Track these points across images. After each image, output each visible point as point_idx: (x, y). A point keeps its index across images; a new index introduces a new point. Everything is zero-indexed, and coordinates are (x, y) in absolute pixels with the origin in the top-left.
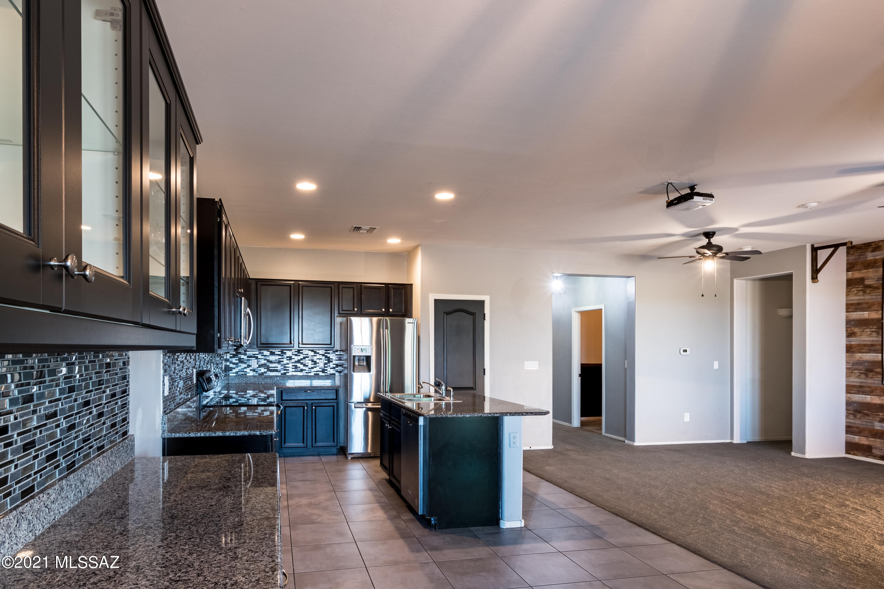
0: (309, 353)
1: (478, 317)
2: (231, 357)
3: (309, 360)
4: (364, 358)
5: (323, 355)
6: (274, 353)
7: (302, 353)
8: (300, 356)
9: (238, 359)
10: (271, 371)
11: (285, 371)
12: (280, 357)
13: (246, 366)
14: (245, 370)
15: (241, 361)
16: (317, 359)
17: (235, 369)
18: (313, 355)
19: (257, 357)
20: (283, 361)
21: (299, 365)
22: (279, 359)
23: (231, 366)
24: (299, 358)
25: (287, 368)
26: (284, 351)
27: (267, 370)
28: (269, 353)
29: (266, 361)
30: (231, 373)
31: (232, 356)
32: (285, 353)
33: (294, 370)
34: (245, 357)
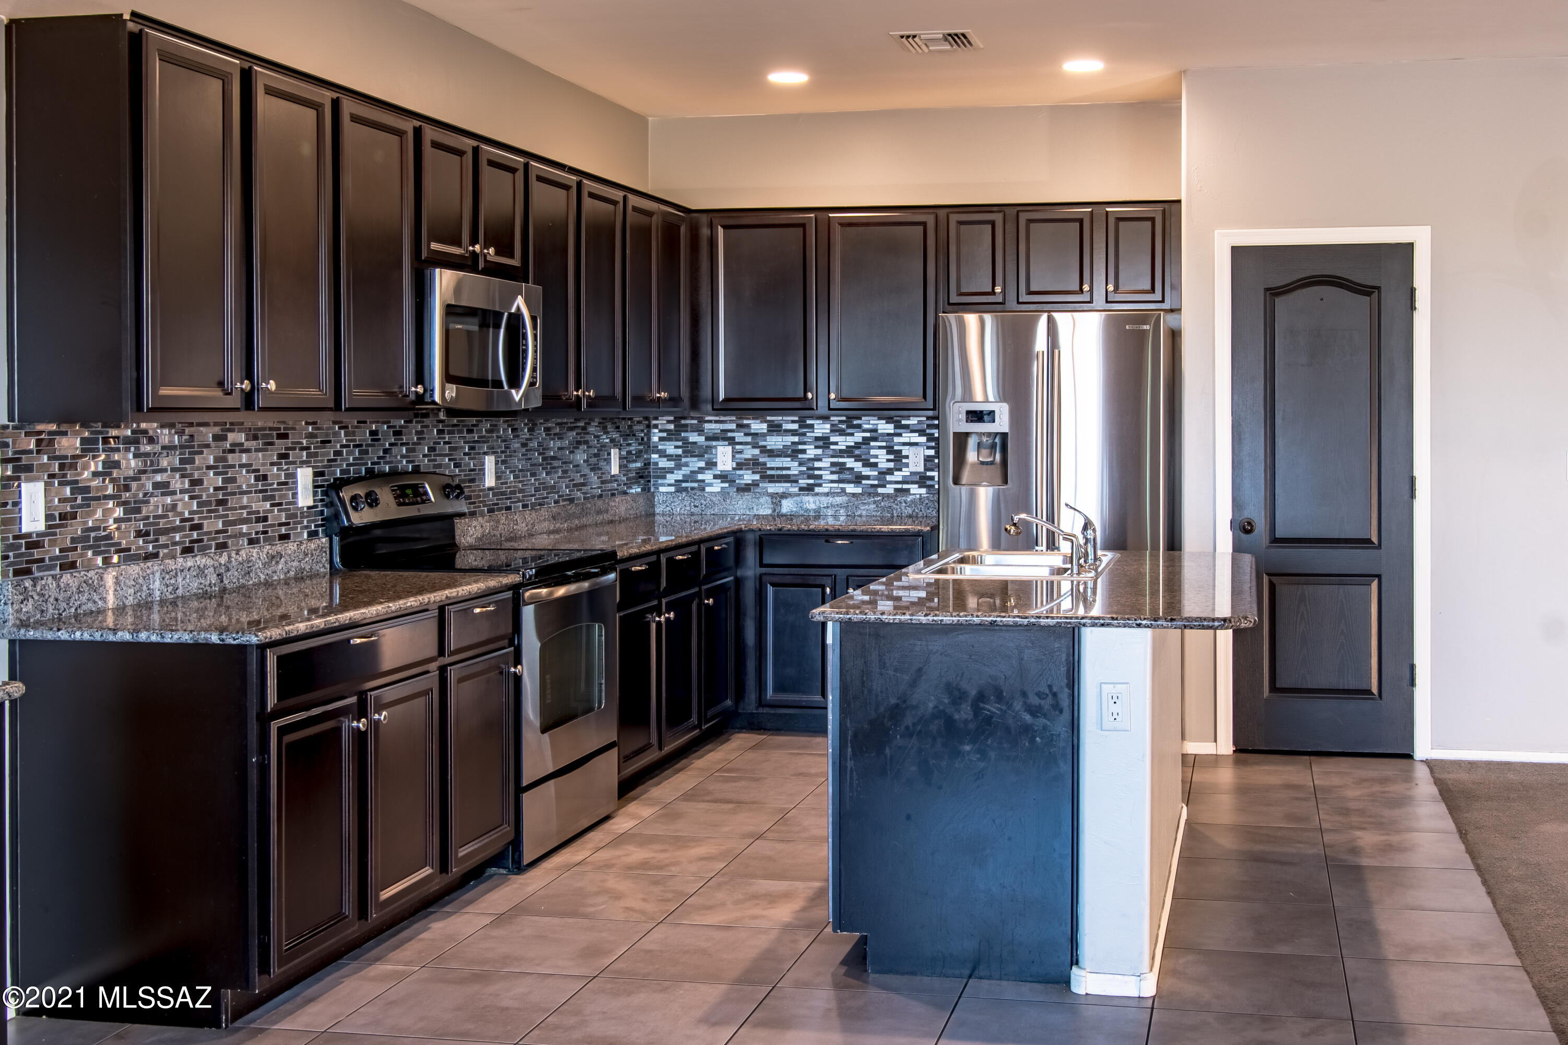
0: (880, 427)
1: (1391, 300)
2: (661, 439)
3: (880, 448)
5: (922, 433)
6: (780, 426)
7: (859, 426)
8: (852, 434)
10: (772, 479)
11: (811, 481)
12: (796, 439)
13: (702, 464)
14: (700, 477)
15: (690, 450)
16: (904, 444)
17: (673, 473)
18: (892, 431)
19: (733, 438)
20: (804, 451)
21: (850, 463)
22: (793, 443)
23: (663, 463)
24: (850, 441)
25: (816, 472)
26: (809, 422)
27: (761, 477)
28: (765, 426)
29: (757, 451)
30: (663, 485)
31: (665, 435)
32: (812, 426)
33: (835, 477)
34: (700, 439)
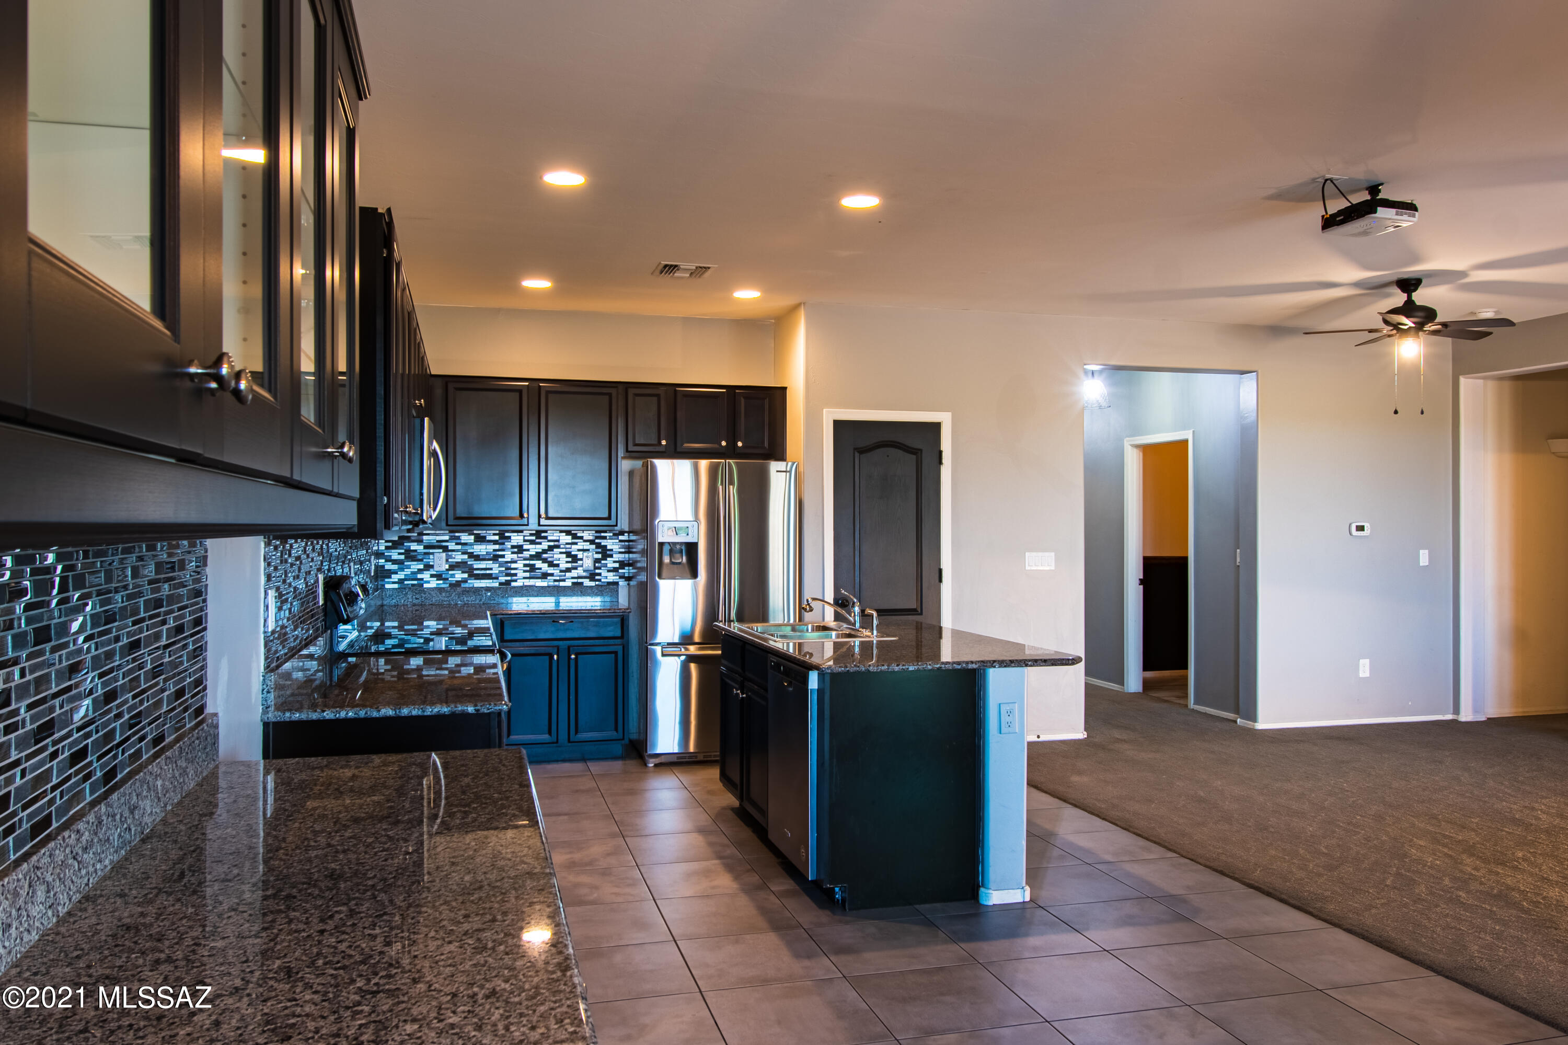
0: (561, 538)
1: (927, 460)
2: (387, 548)
3: (561, 553)
4: (683, 548)
5: (592, 542)
6: (485, 537)
7: (546, 538)
8: (540, 543)
9: (403, 551)
10: (478, 577)
11: (509, 578)
12: (497, 547)
13: (421, 567)
14: (419, 576)
15: (411, 556)
16: (579, 550)
17: (396, 573)
18: (570, 541)
19: (447, 547)
20: (503, 556)
21: (538, 564)
22: (494, 550)
23: (389, 566)
24: (539, 548)
25: (513, 572)
26: (507, 534)
27: (469, 576)
28: (473, 537)
29: (466, 557)
30: (388, 583)
31: (390, 544)
32: (509, 538)
33: (527, 575)
34: (420, 548)
